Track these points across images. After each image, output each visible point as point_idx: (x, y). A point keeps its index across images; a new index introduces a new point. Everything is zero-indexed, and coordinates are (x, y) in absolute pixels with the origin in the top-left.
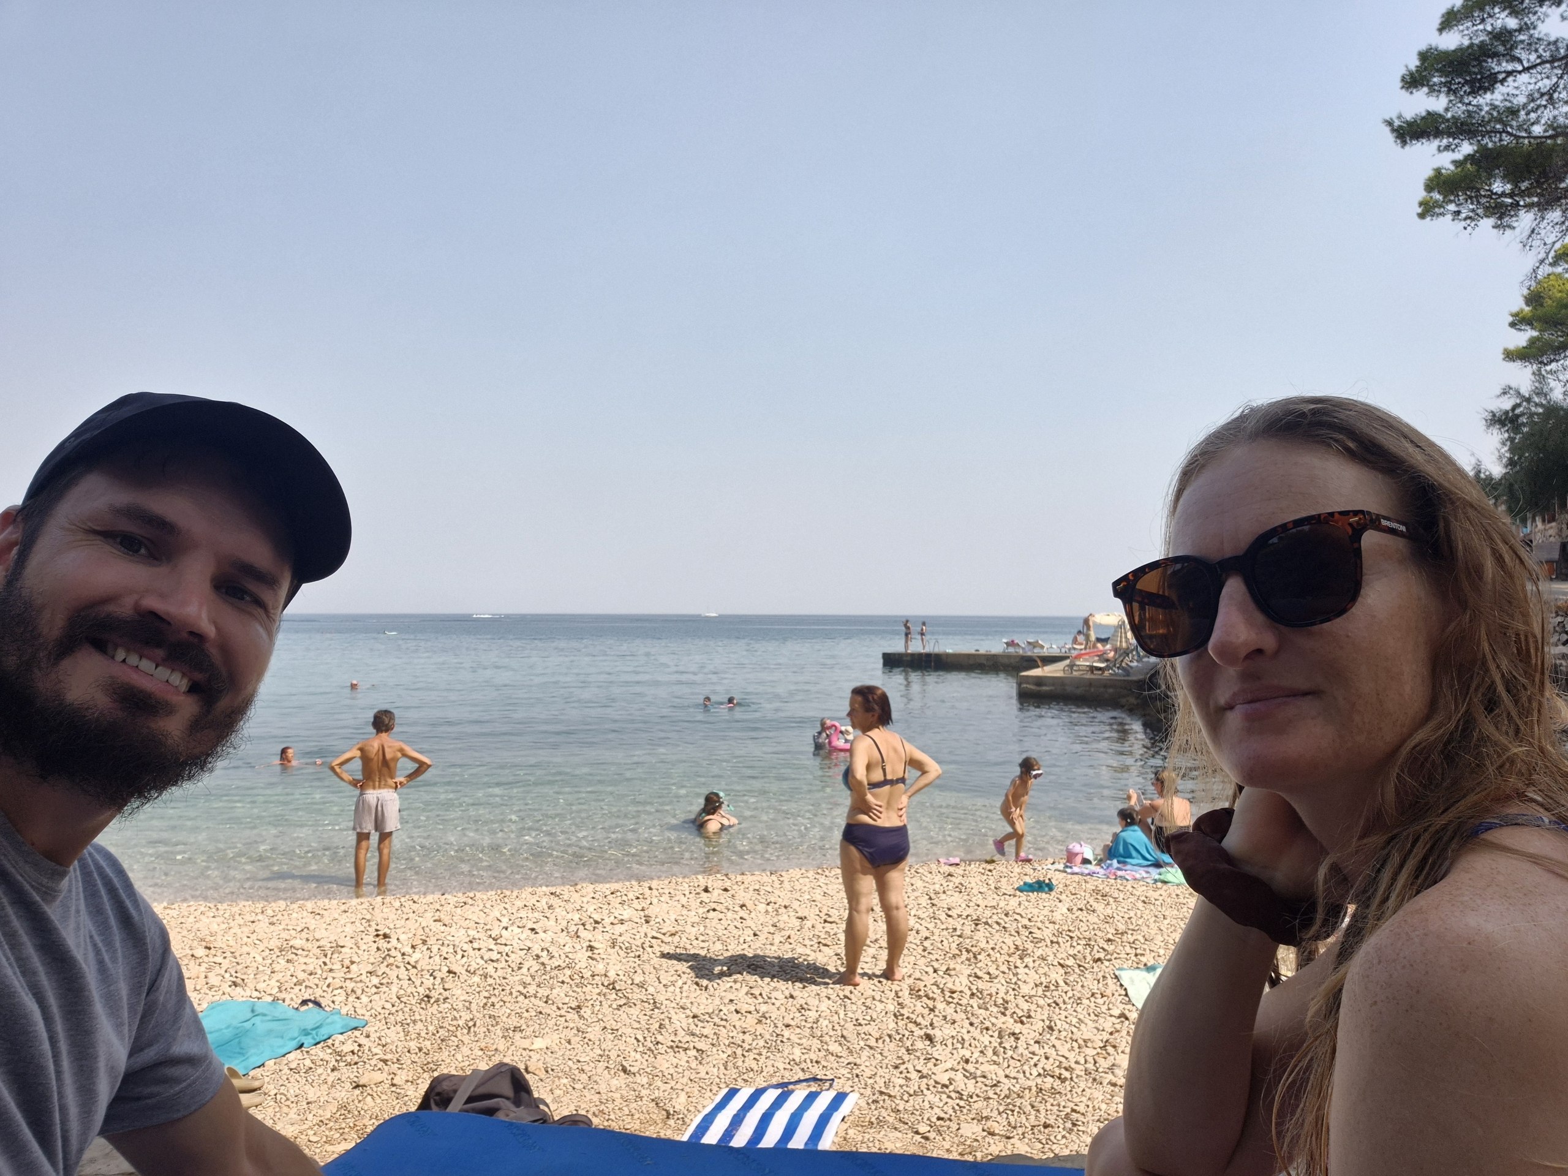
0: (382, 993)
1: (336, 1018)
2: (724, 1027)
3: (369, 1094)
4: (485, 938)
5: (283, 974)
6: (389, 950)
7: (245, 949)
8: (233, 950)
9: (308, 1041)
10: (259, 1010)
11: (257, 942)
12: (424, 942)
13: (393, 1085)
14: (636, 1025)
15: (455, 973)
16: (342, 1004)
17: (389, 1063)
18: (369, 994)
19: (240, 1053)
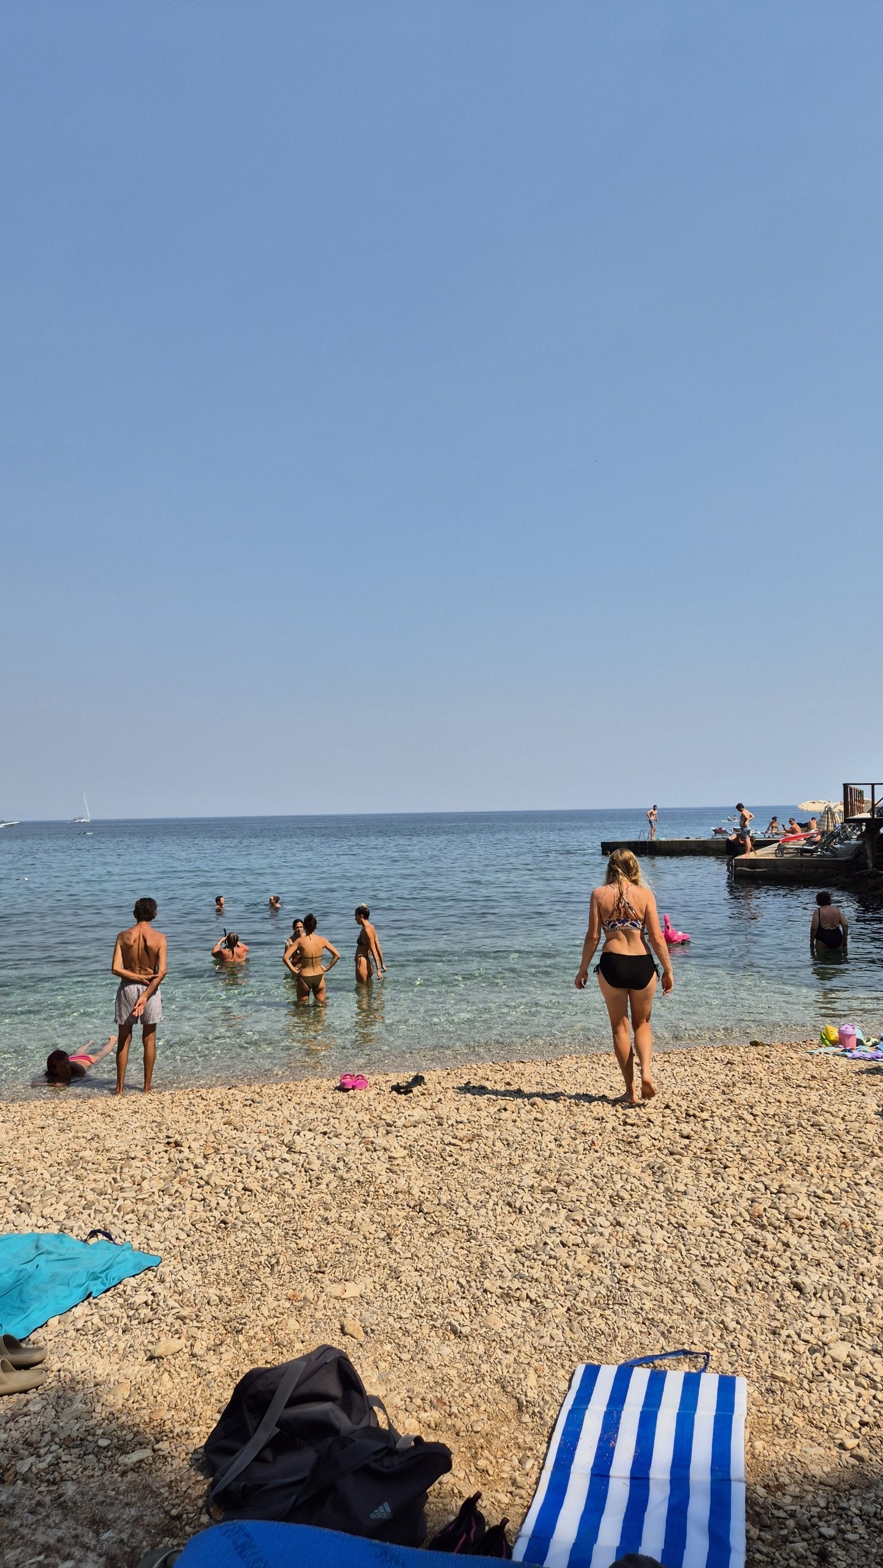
0: (175, 1219)
1: (127, 1254)
2: (555, 1267)
3: (165, 1370)
4: (277, 1145)
5: (72, 1194)
6: (181, 1162)
7: (33, 1164)
8: (19, 1166)
9: (96, 1287)
10: (45, 1246)
11: (46, 1155)
12: (217, 1151)
13: (193, 1355)
14: (454, 1263)
15: (251, 1191)
16: (134, 1235)
17: (188, 1321)
18: (162, 1219)
19: (19, 1308)
